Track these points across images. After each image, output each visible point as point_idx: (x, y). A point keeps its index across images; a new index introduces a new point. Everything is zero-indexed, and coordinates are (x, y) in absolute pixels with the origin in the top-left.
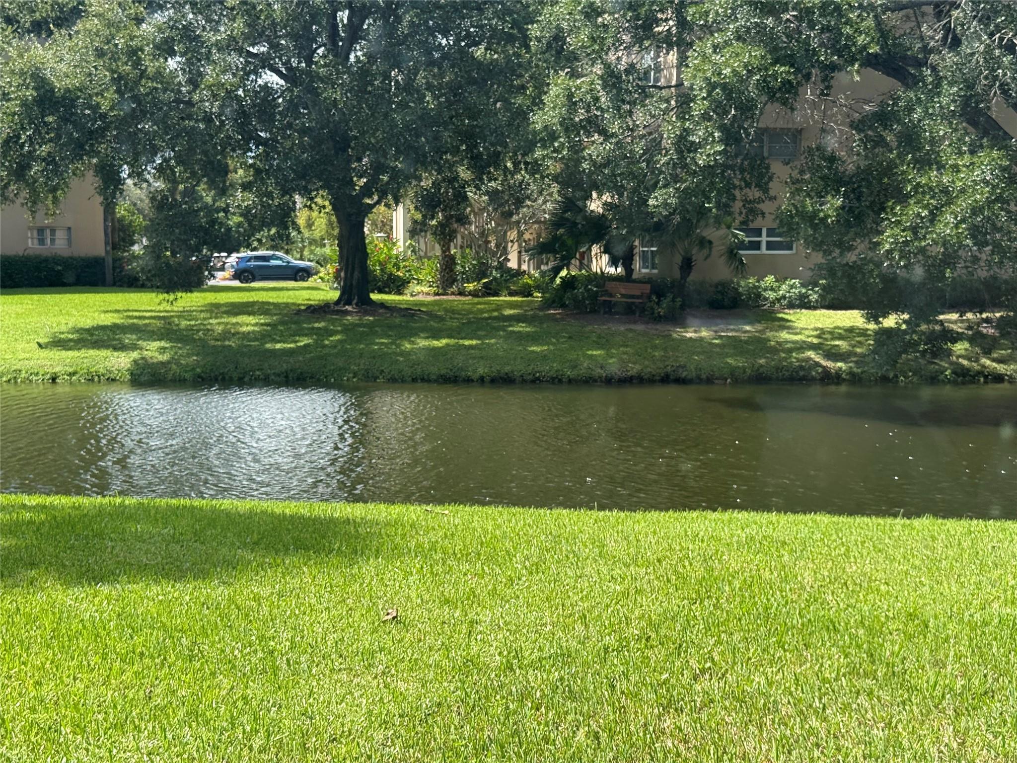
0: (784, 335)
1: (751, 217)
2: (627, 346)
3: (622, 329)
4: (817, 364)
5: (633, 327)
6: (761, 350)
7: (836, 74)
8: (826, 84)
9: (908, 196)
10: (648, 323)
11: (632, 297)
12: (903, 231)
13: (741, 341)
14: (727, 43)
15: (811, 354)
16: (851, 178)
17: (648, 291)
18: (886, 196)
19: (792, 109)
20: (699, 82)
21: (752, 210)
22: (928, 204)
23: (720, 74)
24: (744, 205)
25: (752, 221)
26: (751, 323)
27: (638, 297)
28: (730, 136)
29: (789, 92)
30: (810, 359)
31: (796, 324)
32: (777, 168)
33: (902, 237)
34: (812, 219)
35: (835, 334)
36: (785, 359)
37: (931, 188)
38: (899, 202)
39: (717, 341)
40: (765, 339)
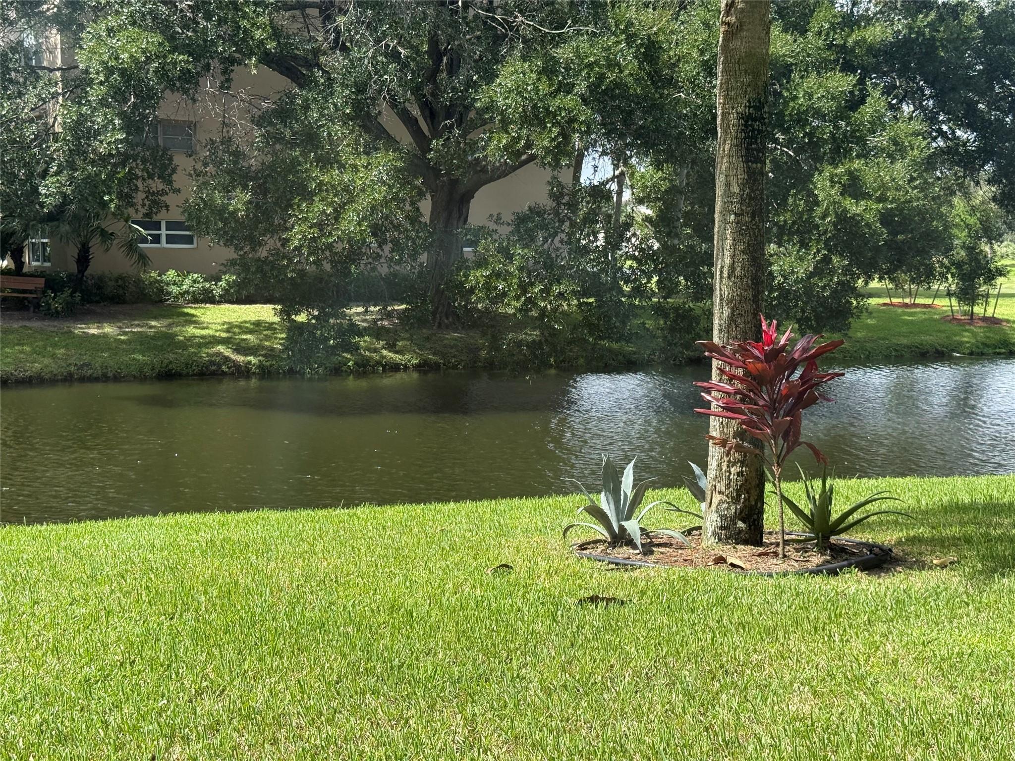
0: (191, 330)
1: (154, 210)
2: (23, 345)
3: (15, 326)
4: (227, 359)
5: (28, 324)
6: (169, 345)
7: (235, 67)
8: (227, 76)
9: (312, 194)
10: (44, 319)
11: (24, 291)
12: (311, 228)
13: (147, 337)
14: (121, 27)
15: (221, 348)
16: (257, 174)
17: (43, 286)
18: (291, 192)
19: (194, 100)
20: (95, 66)
21: (155, 203)
22: (333, 202)
23: (117, 58)
24: (147, 197)
25: (156, 214)
26: (155, 318)
27: (31, 292)
28: (131, 125)
29: (189, 82)
30: (219, 354)
31: (202, 319)
32: (180, 160)
33: (309, 233)
34: (221, 212)
35: (242, 328)
36: (195, 354)
37: (333, 186)
38: (303, 199)
39: (122, 337)
40: (171, 334)
